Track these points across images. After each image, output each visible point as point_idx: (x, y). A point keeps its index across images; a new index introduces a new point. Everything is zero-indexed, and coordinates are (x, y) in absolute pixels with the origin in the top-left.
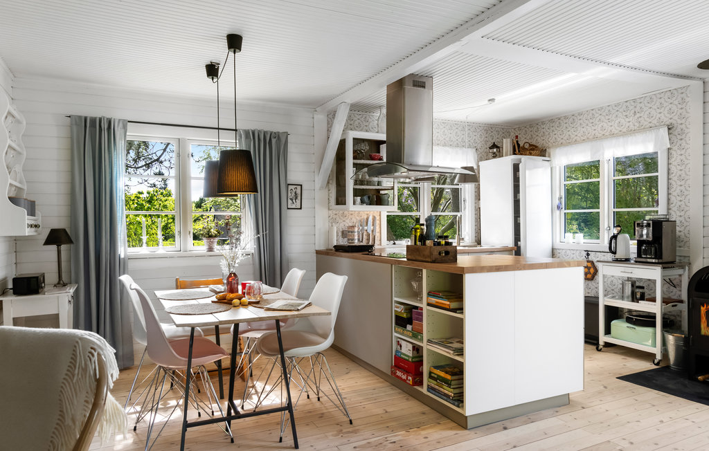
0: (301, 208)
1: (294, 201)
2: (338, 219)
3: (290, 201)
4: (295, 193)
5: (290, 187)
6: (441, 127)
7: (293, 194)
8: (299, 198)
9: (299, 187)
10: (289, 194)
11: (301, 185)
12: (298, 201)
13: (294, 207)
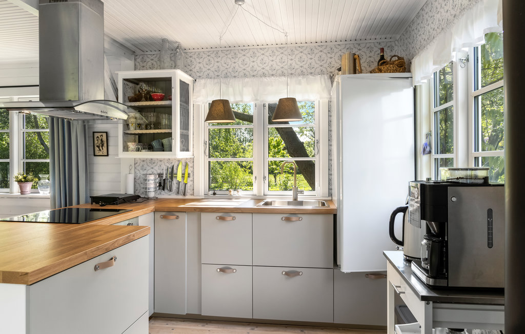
0: (108, 155)
1: (101, 148)
2: (145, 166)
3: (97, 149)
4: (102, 140)
5: (96, 135)
6: (277, 53)
7: (100, 142)
8: (105, 145)
9: (104, 135)
10: (96, 142)
11: (107, 133)
12: (105, 148)
13: (101, 153)
